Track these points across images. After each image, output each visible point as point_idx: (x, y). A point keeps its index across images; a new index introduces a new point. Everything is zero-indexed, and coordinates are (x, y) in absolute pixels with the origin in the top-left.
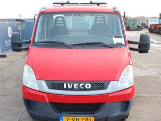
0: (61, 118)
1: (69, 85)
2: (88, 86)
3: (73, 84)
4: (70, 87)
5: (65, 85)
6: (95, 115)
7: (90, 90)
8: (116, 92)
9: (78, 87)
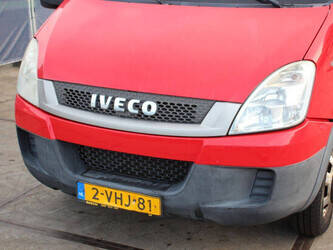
0: (79, 185)
1: (102, 98)
2: (149, 107)
3: (113, 99)
4: (104, 105)
5: (94, 98)
6: (166, 194)
7: (156, 120)
8: (227, 135)
9: (125, 107)
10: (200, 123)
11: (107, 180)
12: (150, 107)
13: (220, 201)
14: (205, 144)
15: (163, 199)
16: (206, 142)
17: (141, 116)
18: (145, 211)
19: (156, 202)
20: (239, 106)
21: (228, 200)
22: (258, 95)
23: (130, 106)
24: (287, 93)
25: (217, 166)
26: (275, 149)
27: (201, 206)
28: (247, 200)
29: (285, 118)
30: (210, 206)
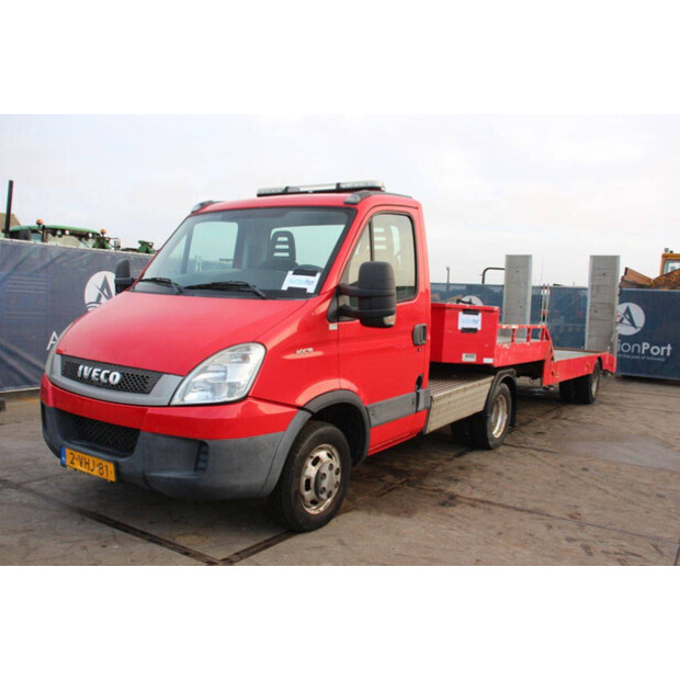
1: (86, 369)
3: (93, 369)
4: (86, 374)
5: (81, 368)
6: (119, 460)
7: (119, 390)
8: (169, 406)
9: (98, 377)
10: (149, 393)
11: (87, 447)
12: (115, 377)
13: (162, 470)
14: (149, 412)
15: (117, 466)
16: (150, 411)
17: (108, 386)
18: (104, 476)
19: (111, 467)
20: (181, 378)
21: (170, 469)
22: (199, 373)
23: (102, 376)
24: (229, 371)
25: (158, 434)
26: (221, 421)
27: (146, 474)
28: (192, 472)
29: (230, 394)
30: (154, 474)
